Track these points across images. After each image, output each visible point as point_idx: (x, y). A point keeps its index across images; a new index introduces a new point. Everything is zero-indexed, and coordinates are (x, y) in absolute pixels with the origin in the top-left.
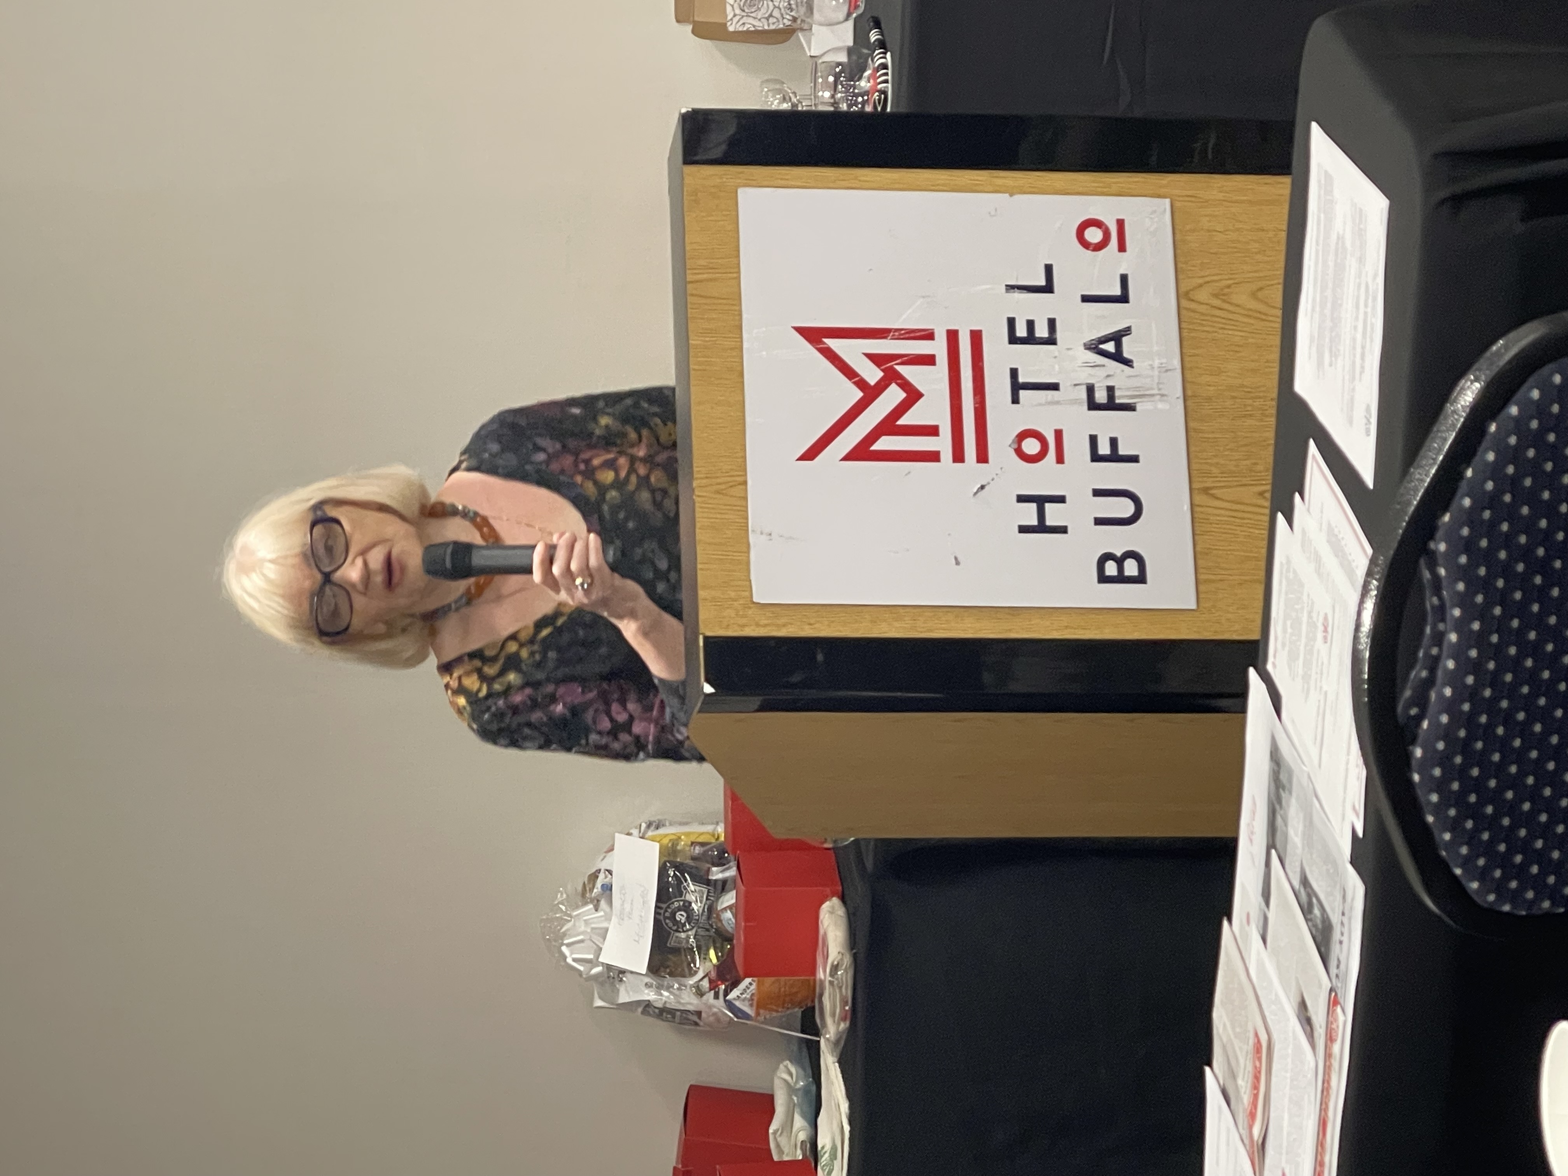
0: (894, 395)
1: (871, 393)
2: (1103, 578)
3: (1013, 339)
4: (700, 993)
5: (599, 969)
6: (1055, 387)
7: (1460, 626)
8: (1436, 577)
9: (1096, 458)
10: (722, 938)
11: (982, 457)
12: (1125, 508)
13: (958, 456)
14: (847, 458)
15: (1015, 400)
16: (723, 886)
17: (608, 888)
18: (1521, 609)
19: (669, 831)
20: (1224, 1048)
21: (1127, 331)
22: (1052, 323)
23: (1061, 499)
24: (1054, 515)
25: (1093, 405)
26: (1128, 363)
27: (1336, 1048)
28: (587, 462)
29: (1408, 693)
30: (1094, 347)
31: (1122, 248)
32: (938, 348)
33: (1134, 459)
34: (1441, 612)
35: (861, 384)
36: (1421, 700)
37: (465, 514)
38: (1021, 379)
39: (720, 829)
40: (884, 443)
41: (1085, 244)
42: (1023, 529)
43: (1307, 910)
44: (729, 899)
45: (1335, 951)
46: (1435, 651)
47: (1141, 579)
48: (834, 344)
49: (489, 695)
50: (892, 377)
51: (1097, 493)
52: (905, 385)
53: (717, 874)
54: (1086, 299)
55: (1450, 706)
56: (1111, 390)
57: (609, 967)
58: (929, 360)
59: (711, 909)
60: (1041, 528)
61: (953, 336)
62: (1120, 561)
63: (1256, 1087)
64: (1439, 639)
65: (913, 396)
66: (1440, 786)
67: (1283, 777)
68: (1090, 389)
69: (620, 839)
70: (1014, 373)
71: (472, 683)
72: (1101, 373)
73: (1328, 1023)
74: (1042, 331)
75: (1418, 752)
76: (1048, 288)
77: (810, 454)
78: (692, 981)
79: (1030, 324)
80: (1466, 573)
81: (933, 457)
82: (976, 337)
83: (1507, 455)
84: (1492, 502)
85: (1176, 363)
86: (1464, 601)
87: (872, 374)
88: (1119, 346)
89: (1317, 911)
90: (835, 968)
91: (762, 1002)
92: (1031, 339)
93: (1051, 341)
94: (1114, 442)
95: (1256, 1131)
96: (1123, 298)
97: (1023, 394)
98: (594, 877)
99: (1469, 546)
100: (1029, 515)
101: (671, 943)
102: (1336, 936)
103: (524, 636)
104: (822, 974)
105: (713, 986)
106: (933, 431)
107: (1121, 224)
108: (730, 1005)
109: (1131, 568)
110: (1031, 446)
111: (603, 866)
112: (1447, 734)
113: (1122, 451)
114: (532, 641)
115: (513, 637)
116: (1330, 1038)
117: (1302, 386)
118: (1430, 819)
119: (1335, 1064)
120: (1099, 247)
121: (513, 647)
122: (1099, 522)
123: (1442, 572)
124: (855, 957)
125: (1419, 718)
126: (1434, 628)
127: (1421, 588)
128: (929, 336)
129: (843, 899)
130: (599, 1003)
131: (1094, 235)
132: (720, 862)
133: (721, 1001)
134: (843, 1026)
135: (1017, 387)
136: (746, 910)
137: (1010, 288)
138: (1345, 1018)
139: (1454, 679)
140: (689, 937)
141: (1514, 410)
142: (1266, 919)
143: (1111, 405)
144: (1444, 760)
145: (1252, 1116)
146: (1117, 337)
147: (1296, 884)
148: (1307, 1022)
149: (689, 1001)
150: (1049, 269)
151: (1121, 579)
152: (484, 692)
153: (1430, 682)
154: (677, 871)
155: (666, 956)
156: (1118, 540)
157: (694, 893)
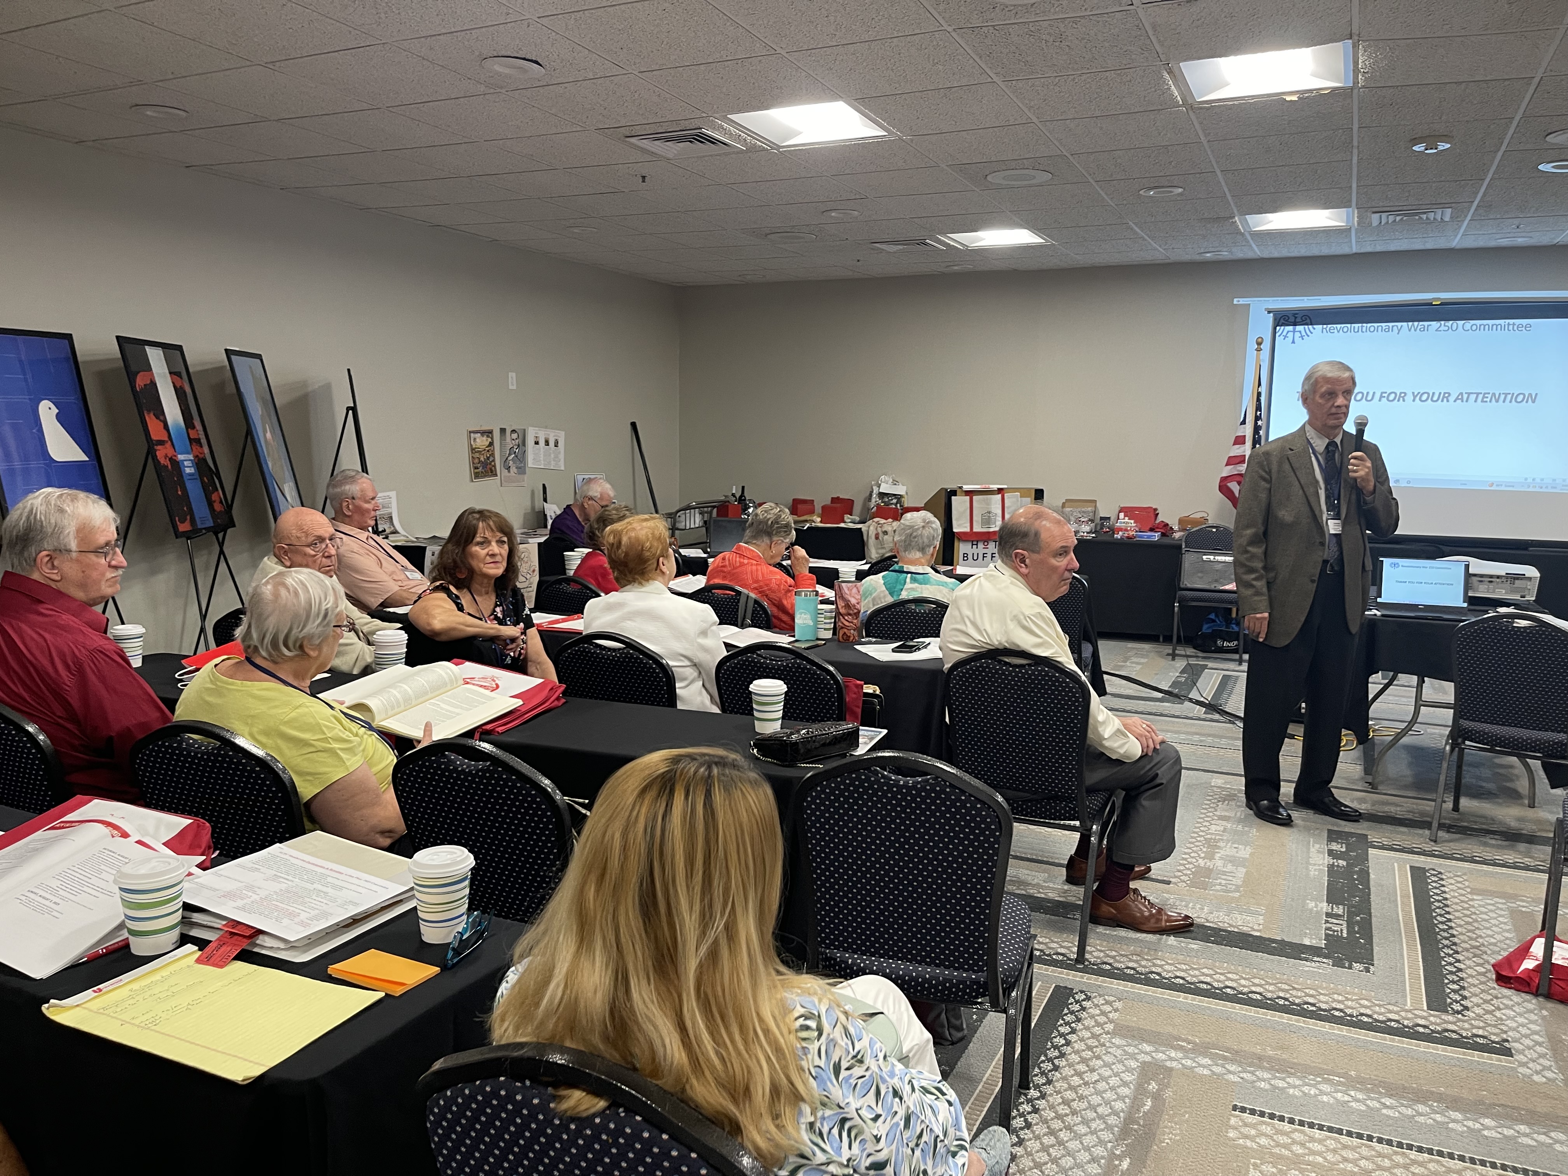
53: (898, 505)
78: (878, 500)
98: (898, 482)
130: (873, 483)
140: (886, 500)
154: (899, 497)
155: (882, 495)
156: (970, 557)
157: (895, 501)
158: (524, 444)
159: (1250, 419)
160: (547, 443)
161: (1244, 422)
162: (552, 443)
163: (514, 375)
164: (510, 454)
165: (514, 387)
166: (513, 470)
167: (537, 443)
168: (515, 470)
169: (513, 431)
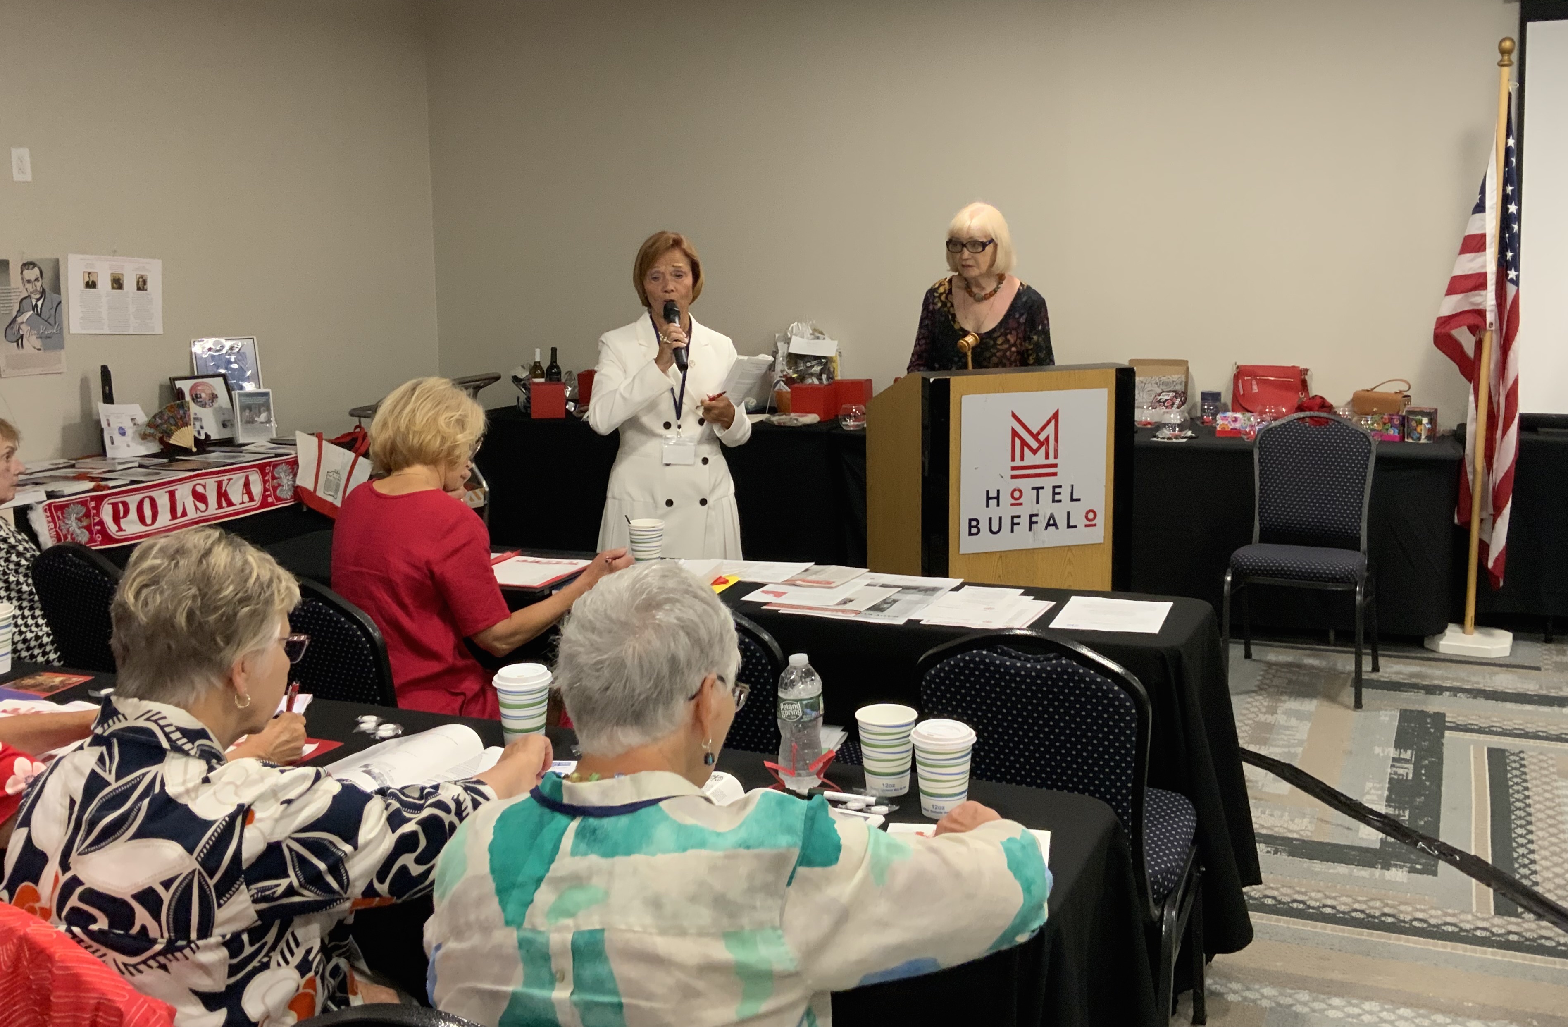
0: (1034, 445)
1: (1035, 437)
2: (971, 520)
3: (1054, 487)
4: (782, 371)
5: (789, 335)
6: (1038, 502)
7: (1033, 668)
8: (1052, 659)
9: (1013, 518)
10: (802, 378)
11: (1013, 477)
12: (995, 528)
13: (1013, 468)
14: (1013, 429)
15: (1033, 488)
16: (820, 379)
17: (818, 338)
18: (1040, 690)
19: (838, 359)
20: (822, 570)
21: (1057, 528)
22: (1060, 501)
23: (998, 505)
24: (993, 503)
25: (1031, 516)
26: (1046, 528)
27: (840, 613)
28: (1011, 333)
29: (1005, 648)
30: (1052, 517)
31: (1086, 526)
32: (1052, 461)
33: (1012, 531)
34: (1037, 661)
35: (1038, 433)
36: (1003, 653)
37: (998, 288)
38: (1040, 491)
39: (839, 378)
40: (1018, 442)
41: (1088, 513)
42: (988, 492)
43: (885, 602)
44: (816, 382)
45: (875, 613)
46: (1022, 658)
47: (970, 534)
48: (1053, 423)
49: (934, 297)
50: (1041, 444)
51: (1000, 518)
52: (1038, 449)
53: (824, 377)
54: (1068, 513)
55: (1003, 664)
56: (1036, 522)
57: (790, 339)
58: (1047, 457)
59: (812, 375)
60: (988, 498)
61: (1055, 466)
62: (976, 527)
63: (814, 582)
64: (1028, 660)
65: (1035, 452)
66: (972, 660)
67: (929, 592)
68: (1037, 515)
69: (836, 342)
70: (1042, 488)
71: (941, 290)
72: (1042, 519)
73: (849, 611)
74: (1057, 497)
75: (984, 652)
76: (1072, 500)
77: (1014, 416)
78: (786, 368)
79: (1059, 494)
80: (1054, 670)
81: (1013, 459)
82: (1055, 474)
83: (1099, 686)
84: (1082, 680)
85: (1046, 546)
86: (1043, 669)
87: (1042, 437)
88: (1052, 525)
89: (885, 606)
90: (797, 420)
91: (780, 393)
92: (1054, 494)
93: (1054, 501)
94: (1018, 524)
95: (798, 582)
96: (1069, 527)
97: (1035, 491)
98: (822, 333)
99: (1065, 671)
100: (993, 494)
101: (799, 361)
102: (880, 614)
103: (951, 309)
104: (793, 415)
105: (785, 376)
106: (1022, 459)
107: (1095, 525)
108: (778, 382)
109: (974, 530)
110: (1017, 494)
111: (826, 336)
112: (992, 663)
113: (1015, 527)
114: (949, 311)
115: (952, 305)
116: (843, 611)
117: (1074, 599)
118: (959, 656)
119: (835, 613)
120: (1087, 518)
121: (949, 305)
122: (990, 519)
123: (1054, 662)
124: (800, 427)
125: (997, 653)
126: (1032, 658)
127: (1046, 653)
128: (1056, 457)
129: (819, 422)
130: (777, 335)
131: (1091, 516)
132: (828, 378)
133: (778, 379)
134: (776, 423)
135: (1037, 489)
136: (813, 388)
137: (1072, 486)
138: (852, 617)
139: (1013, 666)
140: (801, 367)
141: (1116, 688)
142: (875, 586)
143: (1031, 523)
144: (982, 661)
145: (804, 581)
146: (1055, 525)
147: (893, 598)
148: (845, 602)
149: (778, 368)
150: (1079, 500)
151: (970, 527)
152: (936, 294)
153: (1011, 657)
154: (825, 362)
155: (794, 359)
156: (984, 526)
157: (817, 369)
158: (57, 289)
159: (1493, 200)
160: (117, 283)
161: (1480, 208)
162: (130, 283)
163: (25, 152)
164: (20, 312)
165: (28, 177)
166: (32, 342)
167: (91, 285)
168: (38, 343)
169: (28, 265)
